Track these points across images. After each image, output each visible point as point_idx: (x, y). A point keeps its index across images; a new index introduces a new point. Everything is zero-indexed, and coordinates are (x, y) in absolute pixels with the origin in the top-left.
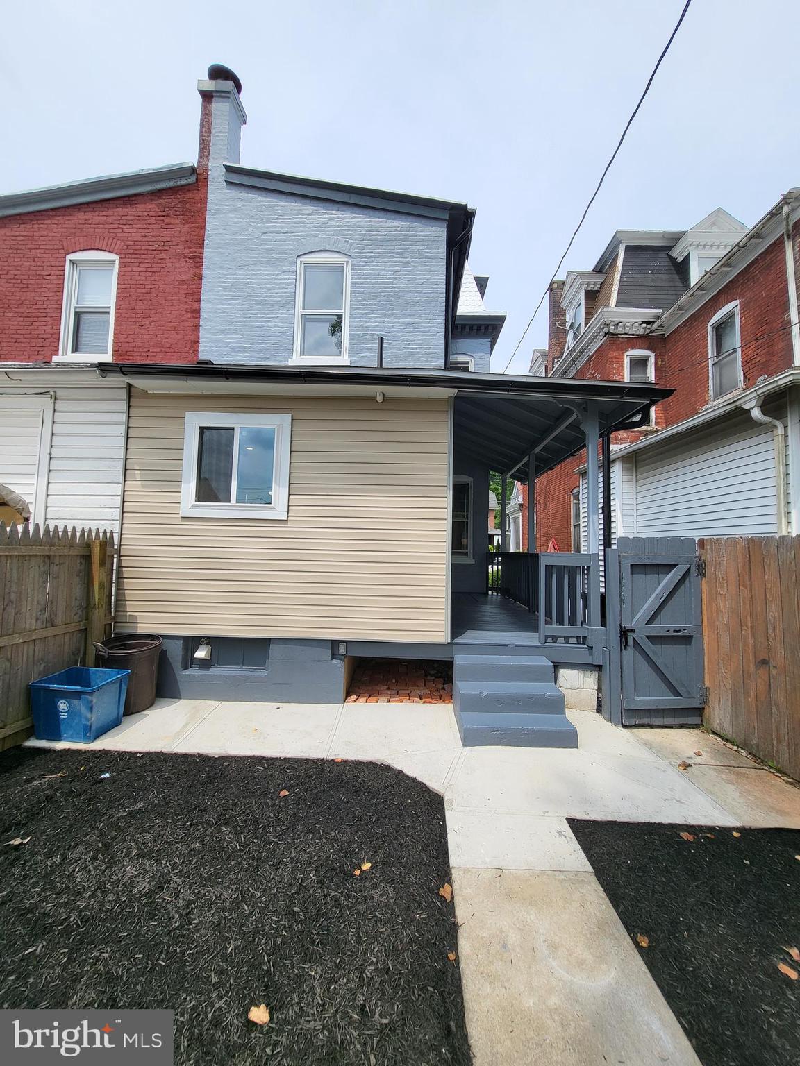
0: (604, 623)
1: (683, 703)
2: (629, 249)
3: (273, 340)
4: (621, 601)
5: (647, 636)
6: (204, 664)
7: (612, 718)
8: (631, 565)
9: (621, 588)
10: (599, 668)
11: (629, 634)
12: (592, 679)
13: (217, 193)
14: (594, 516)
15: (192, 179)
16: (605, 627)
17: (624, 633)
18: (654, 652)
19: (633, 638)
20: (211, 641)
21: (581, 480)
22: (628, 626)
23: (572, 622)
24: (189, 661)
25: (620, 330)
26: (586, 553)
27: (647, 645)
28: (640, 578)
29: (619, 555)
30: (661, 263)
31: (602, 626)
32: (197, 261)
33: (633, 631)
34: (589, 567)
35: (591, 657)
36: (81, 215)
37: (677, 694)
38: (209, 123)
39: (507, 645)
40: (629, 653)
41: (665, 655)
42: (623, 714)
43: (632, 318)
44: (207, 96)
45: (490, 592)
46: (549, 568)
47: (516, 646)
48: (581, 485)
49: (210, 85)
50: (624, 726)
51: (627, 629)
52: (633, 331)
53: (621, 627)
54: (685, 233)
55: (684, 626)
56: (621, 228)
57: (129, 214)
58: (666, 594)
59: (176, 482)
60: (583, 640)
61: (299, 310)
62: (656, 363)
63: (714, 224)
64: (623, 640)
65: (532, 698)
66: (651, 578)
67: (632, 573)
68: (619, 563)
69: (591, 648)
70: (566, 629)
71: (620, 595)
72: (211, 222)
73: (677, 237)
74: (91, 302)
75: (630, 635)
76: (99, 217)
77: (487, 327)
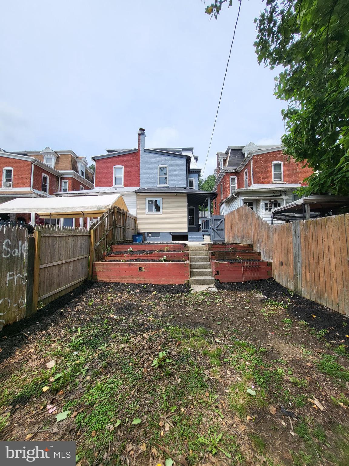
1: (222, 239)
2: (232, 150)
3: (154, 182)
4: (213, 225)
6: (150, 237)
8: (214, 219)
9: (213, 223)
10: (210, 235)
11: (214, 229)
12: (209, 237)
13: (142, 153)
15: (137, 151)
20: (151, 233)
23: (206, 228)
24: (148, 236)
25: (228, 171)
27: (216, 231)
28: (215, 221)
30: (239, 154)
32: (139, 167)
34: (209, 220)
35: (209, 233)
36: (116, 158)
38: (140, 140)
40: (214, 232)
41: (219, 232)
42: (213, 241)
43: (231, 169)
44: (139, 134)
49: (140, 132)
52: (231, 172)
54: (244, 146)
55: (222, 228)
56: (229, 146)
57: (126, 158)
58: (219, 223)
59: (145, 209)
60: (208, 231)
61: (159, 176)
62: (237, 179)
63: (251, 145)
66: (217, 221)
70: (205, 230)
72: (141, 159)
73: (243, 147)
74: (118, 175)
76: (119, 159)
77: (197, 171)
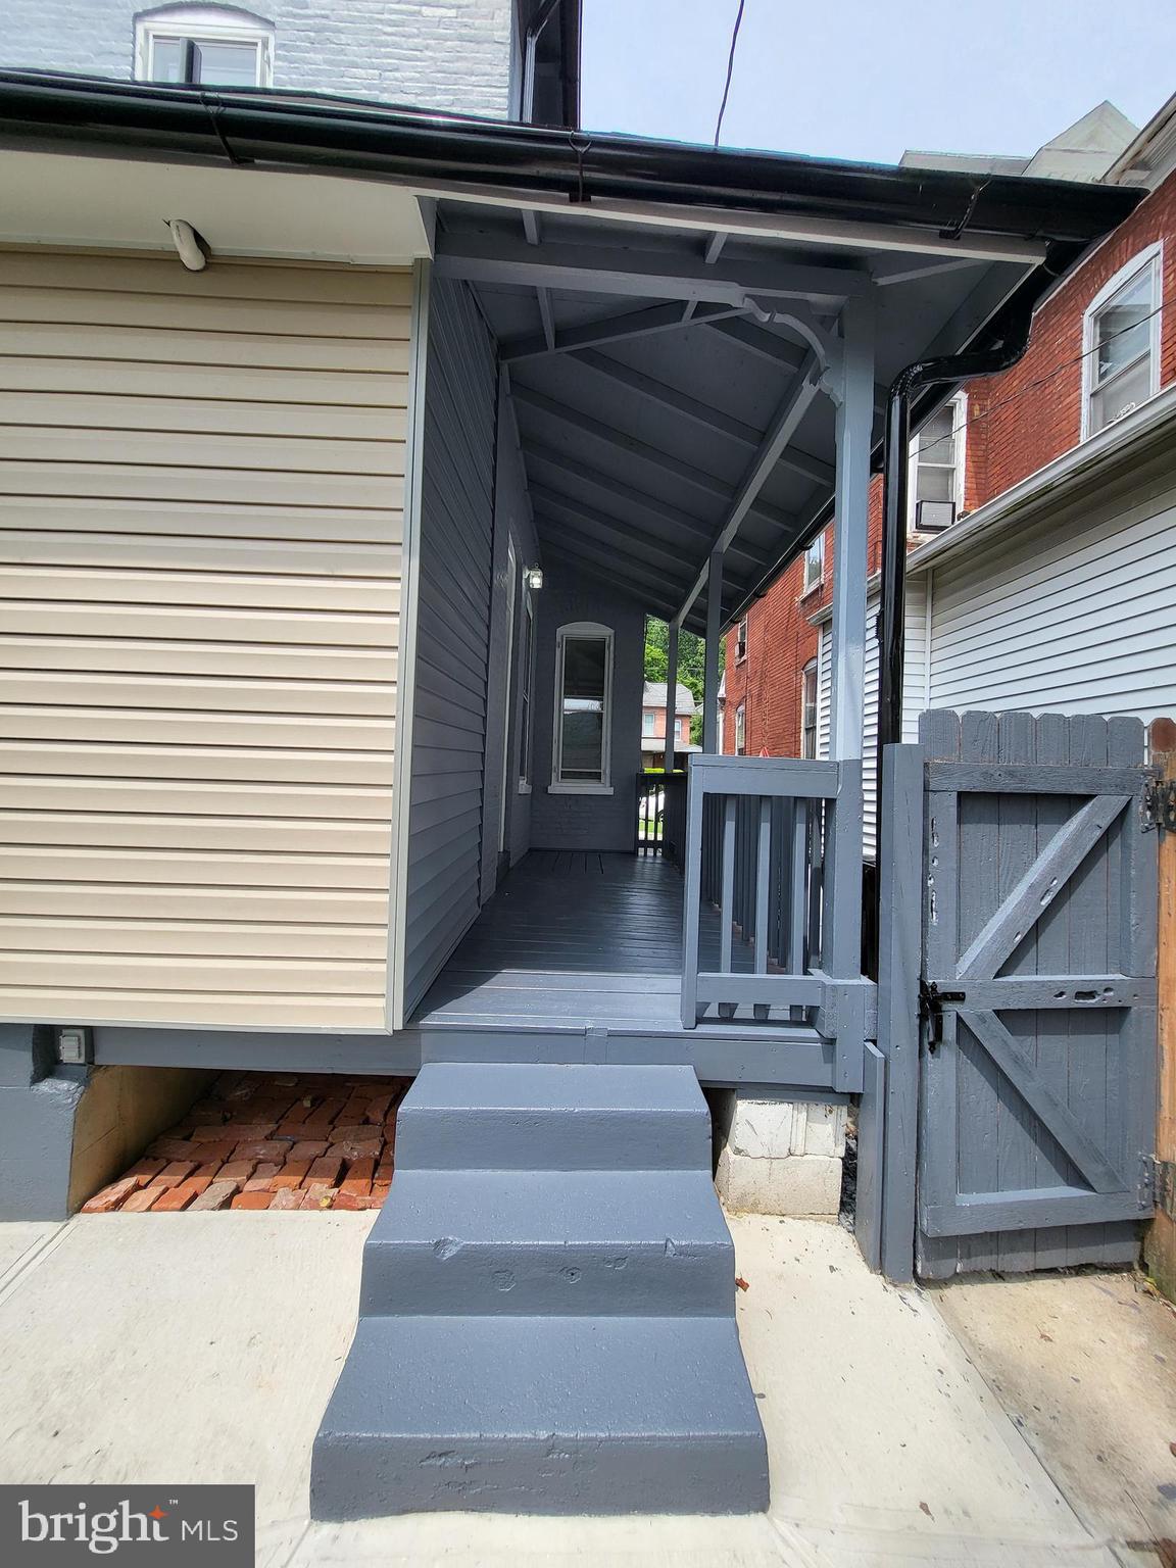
0: (870, 964)
1: (1097, 1208)
4: (926, 908)
5: (998, 1012)
7: (888, 1257)
8: (960, 795)
9: (925, 866)
10: (854, 1100)
11: (947, 1006)
12: (829, 1128)
14: (851, 650)
16: (874, 977)
17: (932, 1003)
18: (1017, 1060)
19: (959, 1018)
21: (820, 637)
22: (943, 982)
23: (779, 959)
26: (826, 758)
27: (996, 1040)
28: (982, 834)
29: (926, 765)
31: (864, 972)
33: (958, 997)
34: (831, 802)
35: (829, 1066)
37: (1077, 1178)
39: (584, 1033)
40: (946, 1066)
41: (1046, 1067)
42: (920, 1244)
45: (641, 851)
46: (715, 804)
47: (612, 1034)
48: (820, 656)
50: (922, 1282)
51: (940, 990)
53: (923, 984)
55: (1107, 979)
58: (1058, 885)
60: (807, 1017)
62: (970, 413)
64: (929, 1024)
65: (620, 1260)
66: (1014, 833)
67: (959, 822)
68: (926, 790)
69: (831, 1042)
70: (759, 984)
71: (924, 888)
75: (950, 1010)
